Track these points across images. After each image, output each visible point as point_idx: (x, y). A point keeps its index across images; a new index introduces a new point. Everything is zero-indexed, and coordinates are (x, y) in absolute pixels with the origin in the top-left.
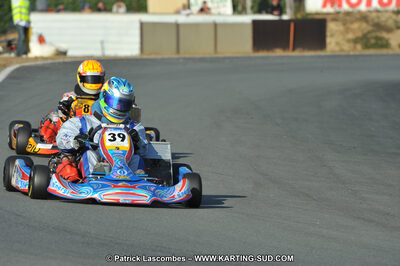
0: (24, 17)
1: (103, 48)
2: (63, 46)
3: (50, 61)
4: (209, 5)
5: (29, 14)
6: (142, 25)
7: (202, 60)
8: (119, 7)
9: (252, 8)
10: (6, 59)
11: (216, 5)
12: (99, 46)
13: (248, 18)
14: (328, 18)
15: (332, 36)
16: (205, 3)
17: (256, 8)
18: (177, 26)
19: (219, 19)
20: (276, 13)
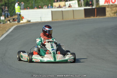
0: (19, 11)
1: (41, 19)
2: (29, 19)
6: (52, 12)
7: (70, 21)
8: (45, 7)
10: (13, 24)
11: (73, 5)
12: (40, 19)
13: (83, 8)
14: (106, 7)
15: (108, 12)
17: (85, 5)
18: (62, 11)
19: (74, 9)
20: (91, 6)
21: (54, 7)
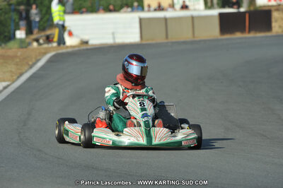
1: (114, 38)
2: (85, 38)
3: (77, 49)
6: (141, 20)
7: (185, 43)
9: (218, 4)
10: (46, 48)
11: (192, 3)
12: (111, 36)
13: (215, 12)
14: (273, 9)
15: (276, 21)
16: (184, 2)
17: (220, 5)
18: (166, 19)
19: (195, 14)
20: (235, 7)
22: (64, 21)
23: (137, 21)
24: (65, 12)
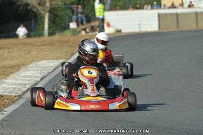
0: (102, 14)
1: (140, 28)
2: (119, 28)
3: (113, 36)
4: (193, 3)
5: (104, 12)
6: (159, 15)
7: (190, 31)
8: (148, 6)
10: (91, 35)
11: (196, 3)
12: (138, 27)
16: (191, 2)
18: (177, 14)
19: (198, 10)
21: (162, 7)
22: (104, 16)
23: (157, 15)
24: (105, 10)
